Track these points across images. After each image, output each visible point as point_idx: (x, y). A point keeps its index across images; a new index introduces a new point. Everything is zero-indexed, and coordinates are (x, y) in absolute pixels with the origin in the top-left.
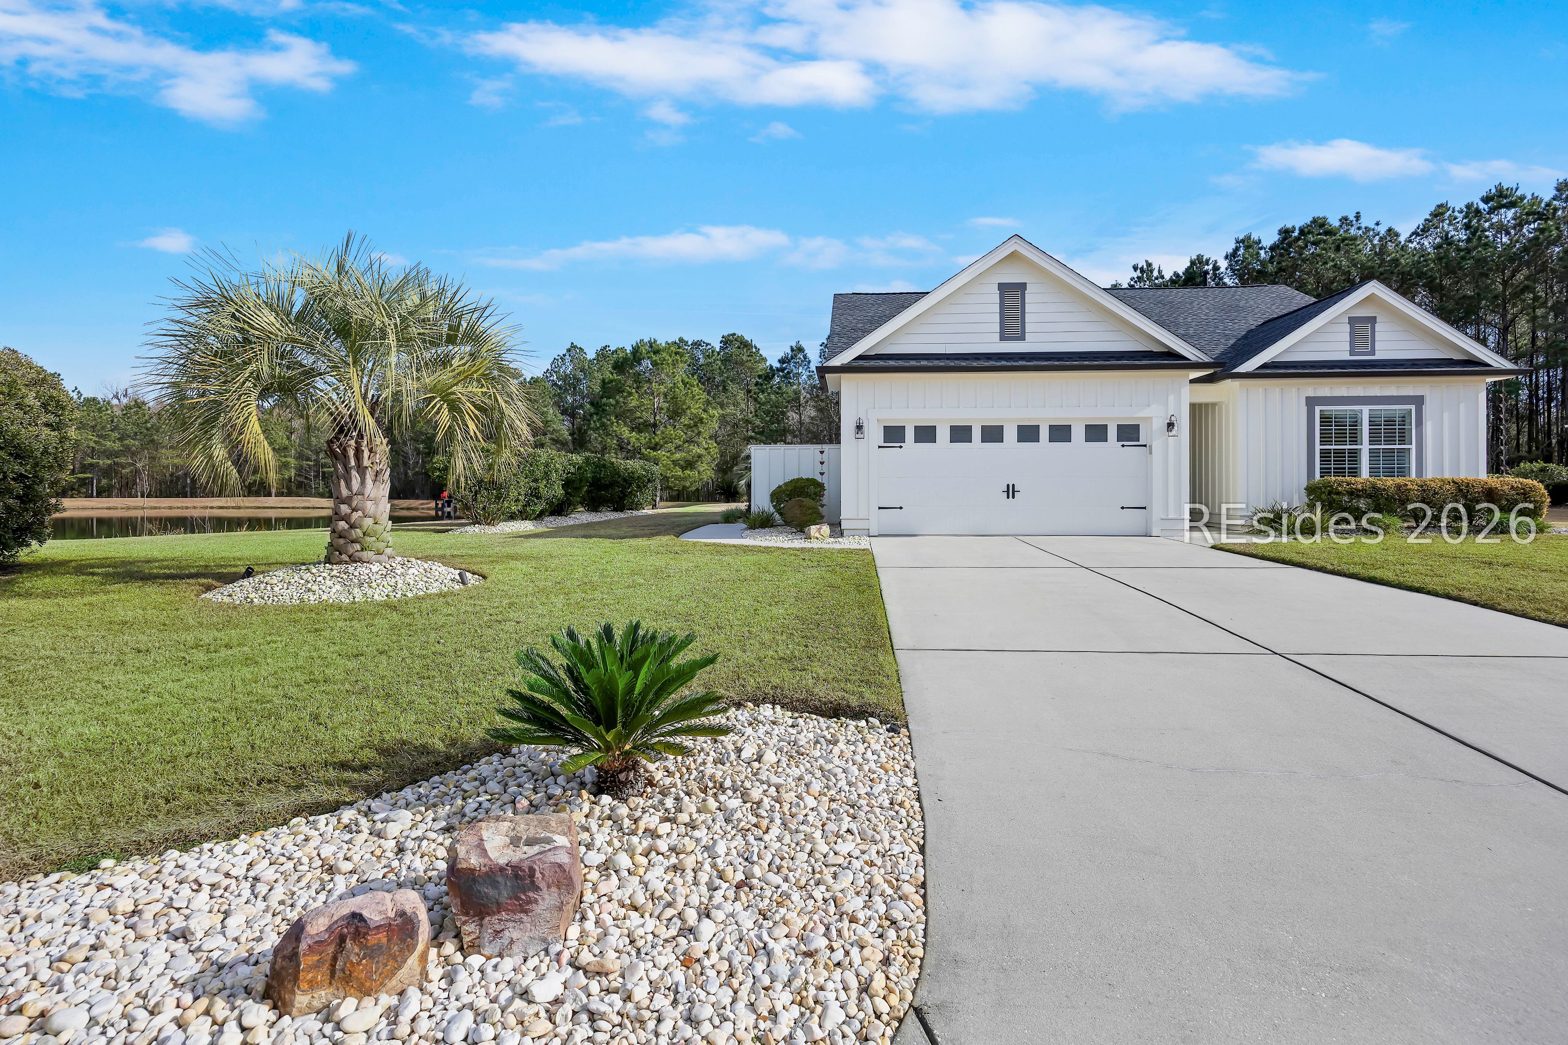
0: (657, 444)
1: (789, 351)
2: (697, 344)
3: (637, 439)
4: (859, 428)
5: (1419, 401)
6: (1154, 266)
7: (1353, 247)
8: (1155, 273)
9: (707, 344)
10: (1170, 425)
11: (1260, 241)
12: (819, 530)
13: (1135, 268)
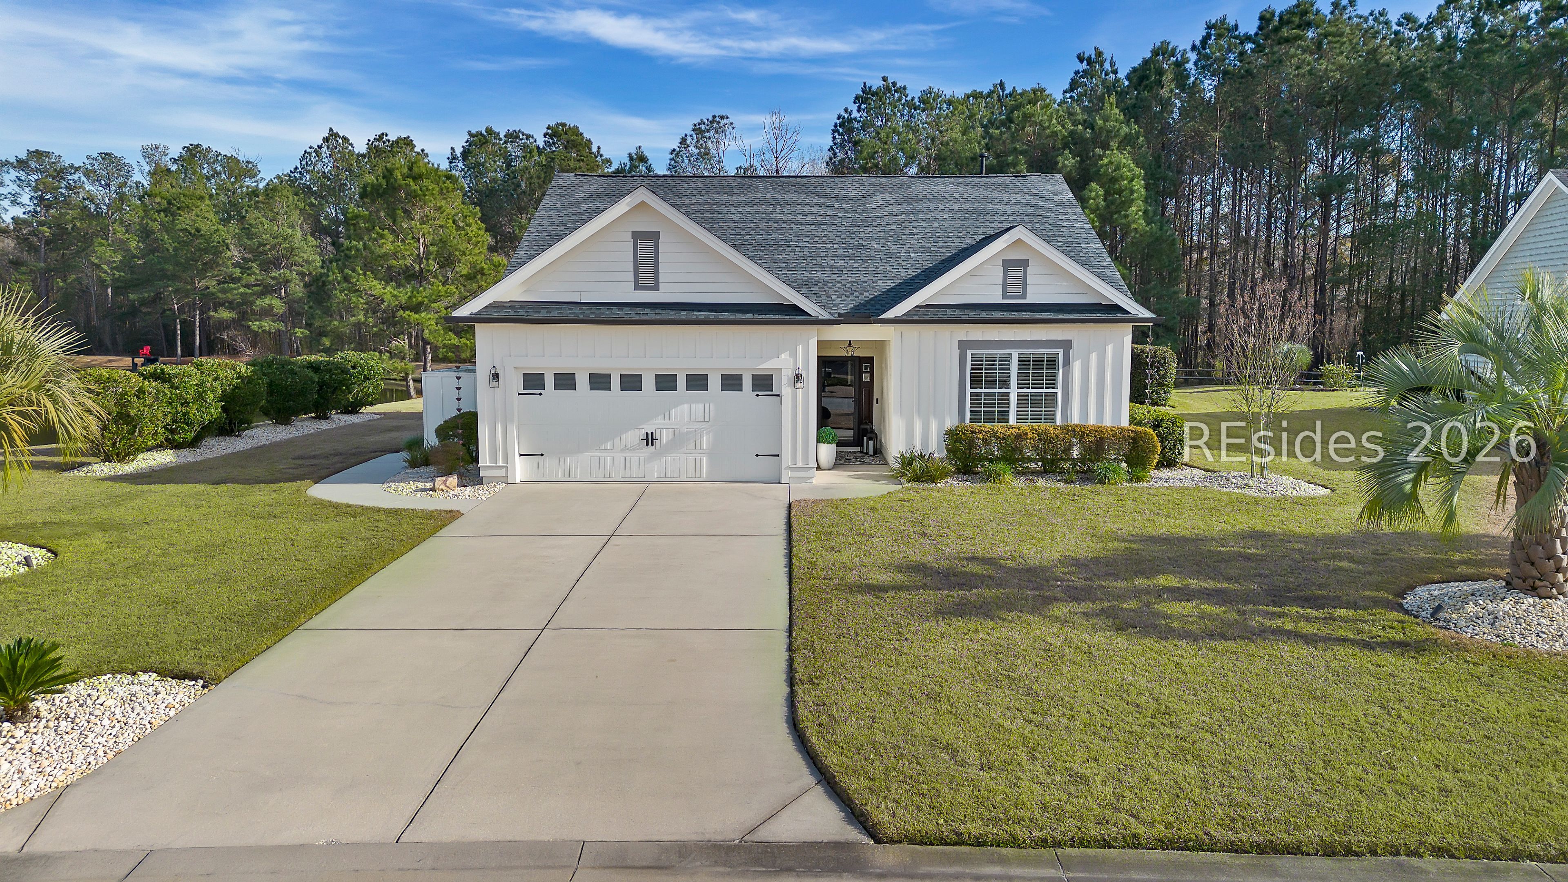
0: (420, 304)
1: (626, 161)
2: (513, 136)
3: (395, 296)
4: (496, 376)
5: (1066, 345)
6: (1105, 56)
7: (1337, 45)
8: (1107, 66)
9: (528, 137)
10: (798, 377)
11: (1236, 26)
12: (445, 482)
13: (1081, 59)
